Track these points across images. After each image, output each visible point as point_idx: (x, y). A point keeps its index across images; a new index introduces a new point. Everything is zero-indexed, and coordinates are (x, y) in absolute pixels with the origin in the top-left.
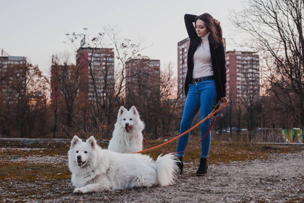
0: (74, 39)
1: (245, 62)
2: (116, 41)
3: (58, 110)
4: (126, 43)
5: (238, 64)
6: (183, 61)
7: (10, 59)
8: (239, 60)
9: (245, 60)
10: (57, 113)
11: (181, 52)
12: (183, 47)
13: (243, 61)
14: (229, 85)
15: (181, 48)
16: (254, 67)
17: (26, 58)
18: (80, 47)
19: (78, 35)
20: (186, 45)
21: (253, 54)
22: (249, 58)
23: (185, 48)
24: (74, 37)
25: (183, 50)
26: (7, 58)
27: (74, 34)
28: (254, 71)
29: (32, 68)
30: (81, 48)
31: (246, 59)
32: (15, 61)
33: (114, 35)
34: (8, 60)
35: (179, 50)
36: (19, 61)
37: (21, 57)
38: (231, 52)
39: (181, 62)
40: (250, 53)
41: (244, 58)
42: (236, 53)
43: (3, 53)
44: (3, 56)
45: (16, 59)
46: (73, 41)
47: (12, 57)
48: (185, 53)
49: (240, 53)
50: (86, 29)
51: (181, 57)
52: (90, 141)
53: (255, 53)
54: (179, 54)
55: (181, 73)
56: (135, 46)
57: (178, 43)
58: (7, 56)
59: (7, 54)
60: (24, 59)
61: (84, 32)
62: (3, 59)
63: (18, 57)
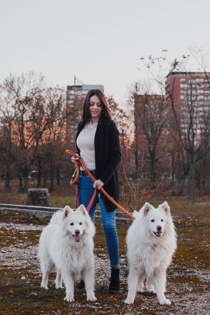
0: (150, 64)
3: (139, 153)
7: (83, 88)
10: (138, 156)
17: (103, 86)
18: (169, 72)
19: (156, 58)
24: (151, 61)
26: (80, 86)
27: (150, 58)
30: (172, 73)
33: (202, 58)
34: (81, 90)
37: (98, 86)
43: (76, 81)
44: (77, 84)
45: (92, 88)
46: (148, 67)
47: (87, 86)
50: (166, 51)
52: (163, 207)
58: (81, 85)
59: (81, 82)
60: (101, 88)
61: (163, 54)
62: (76, 89)
63: (94, 86)
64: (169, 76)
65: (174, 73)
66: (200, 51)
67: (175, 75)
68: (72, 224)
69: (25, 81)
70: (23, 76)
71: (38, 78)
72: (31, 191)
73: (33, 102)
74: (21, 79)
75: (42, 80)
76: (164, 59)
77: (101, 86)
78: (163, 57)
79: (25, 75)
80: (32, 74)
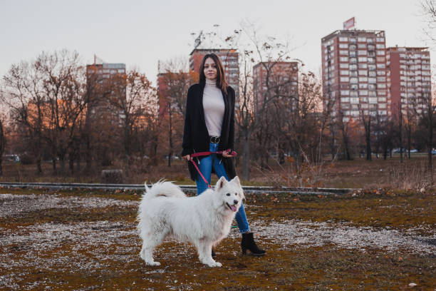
1: (411, 62)
2: (257, 40)
3: (174, 132)
4: (269, 43)
5: (403, 64)
6: (329, 63)
7: (104, 67)
8: (403, 59)
9: (411, 59)
10: (173, 135)
11: (326, 51)
12: (329, 43)
13: (408, 60)
14: (391, 92)
15: (326, 45)
16: (424, 68)
17: (125, 65)
18: (194, 48)
19: (207, 34)
20: (332, 41)
21: (422, 51)
22: (416, 56)
23: (331, 45)
25: (329, 48)
26: (102, 65)
28: (424, 73)
29: (139, 78)
30: (196, 50)
31: (412, 57)
32: (111, 69)
33: (255, 33)
34: (102, 69)
35: (323, 48)
36: (116, 70)
38: (392, 48)
39: (326, 64)
40: (417, 50)
41: (410, 55)
42: (399, 50)
43: (96, 60)
45: (113, 67)
48: (332, 52)
49: (404, 50)
50: (218, 26)
51: (326, 58)
53: (424, 48)
54: (323, 54)
55: (327, 78)
56: (281, 46)
57: (322, 39)
58: (101, 63)
59: (102, 61)
60: (122, 66)
62: (97, 68)
63: (115, 65)
67: (199, 52)
68: (228, 195)
69: (59, 60)
70: (56, 54)
71: (71, 56)
72: (105, 173)
74: (54, 58)
76: (215, 34)
77: (122, 64)
78: (214, 32)
79: (58, 53)
80: (65, 51)
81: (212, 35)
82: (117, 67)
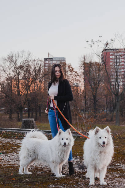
0: (92, 45)
7: (54, 59)
10: (86, 98)
17: (65, 58)
19: (95, 41)
24: (92, 43)
26: (52, 58)
27: (92, 41)
29: (67, 66)
32: (57, 61)
33: (122, 40)
34: (52, 60)
37: (62, 58)
43: (49, 55)
44: (49, 57)
45: (59, 60)
47: (56, 58)
50: (101, 36)
52: (106, 129)
58: (52, 57)
60: (64, 59)
61: (100, 39)
62: (49, 60)
63: (60, 58)
64: (104, 51)
65: (106, 50)
66: (121, 36)
67: (107, 51)
70: (18, 53)
71: (27, 54)
72: (24, 120)
73: (24, 68)
74: (17, 55)
75: (29, 55)
76: (100, 41)
77: (64, 58)
78: (100, 40)
80: (23, 52)
81: (99, 42)
82: (61, 59)
